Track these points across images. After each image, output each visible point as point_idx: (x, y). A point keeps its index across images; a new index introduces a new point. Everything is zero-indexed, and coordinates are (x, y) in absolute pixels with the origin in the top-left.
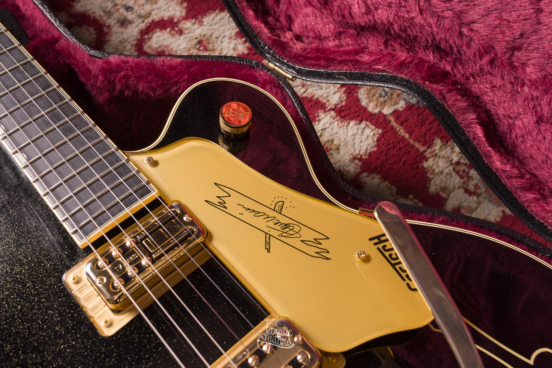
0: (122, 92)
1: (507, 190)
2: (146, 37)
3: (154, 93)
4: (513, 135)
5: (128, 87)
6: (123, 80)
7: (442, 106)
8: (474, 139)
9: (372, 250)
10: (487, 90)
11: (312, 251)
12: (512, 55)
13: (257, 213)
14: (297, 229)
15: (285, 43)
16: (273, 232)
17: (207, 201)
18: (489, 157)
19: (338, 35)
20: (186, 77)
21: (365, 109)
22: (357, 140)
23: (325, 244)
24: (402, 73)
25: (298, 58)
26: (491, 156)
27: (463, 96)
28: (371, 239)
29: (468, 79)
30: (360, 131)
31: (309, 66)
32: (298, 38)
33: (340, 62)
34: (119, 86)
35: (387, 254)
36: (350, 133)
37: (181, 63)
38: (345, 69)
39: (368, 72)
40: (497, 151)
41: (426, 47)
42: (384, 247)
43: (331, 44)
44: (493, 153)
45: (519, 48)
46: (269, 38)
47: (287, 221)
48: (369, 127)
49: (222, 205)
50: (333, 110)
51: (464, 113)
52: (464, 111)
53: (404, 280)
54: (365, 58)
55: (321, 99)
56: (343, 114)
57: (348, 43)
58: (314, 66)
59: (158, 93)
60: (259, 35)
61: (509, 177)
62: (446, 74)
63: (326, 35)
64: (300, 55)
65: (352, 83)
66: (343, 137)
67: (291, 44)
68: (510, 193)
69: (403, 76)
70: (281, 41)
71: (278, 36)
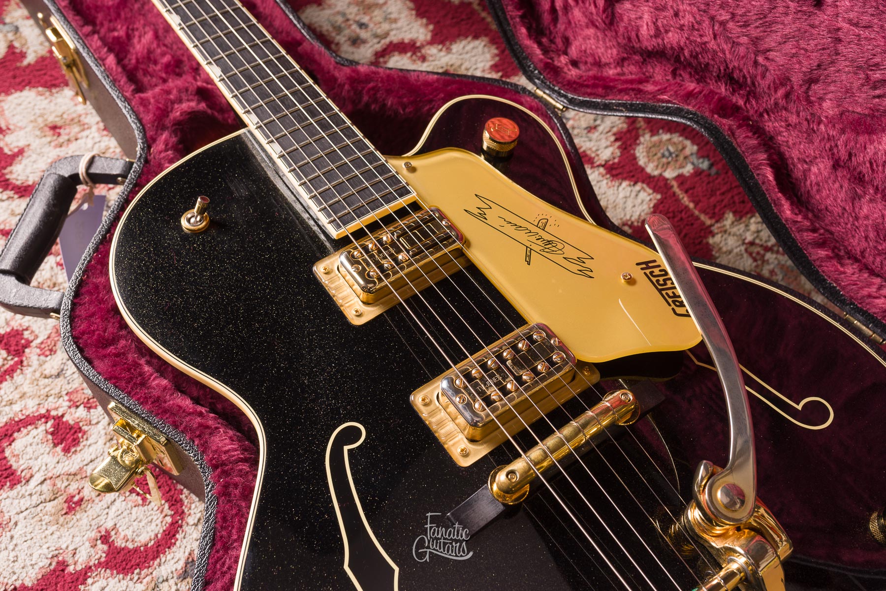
0: (368, 105)
1: (797, 246)
2: (381, 60)
3: (404, 110)
4: (808, 183)
5: (375, 101)
6: (372, 92)
7: (730, 144)
8: (763, 183)
9: (638, 274)
10: (782, 129)
11: (574, 268)
12: (809, 89)
13: (518, 227)
14: (560, 246)
15: (558, 67)
16: (534, 247)
17: (466, 211)
18: (779, 205)
19: (621, 62)
20: (442, 95)
21: (642, 170)
22: (629, 204)
23: (589, 263)
24: (688, 104)
25: (573, 86)
26: (782, 205)
27: (754, 134)
28: (638, 264)
29: (761, 115)
30: (633, 194)
31: (584, 95)
32: (575, 63)
33: (621, 91)
34: (366, 98)
35: (654, 280)
36: (621, 195)
37: (438, 80)
38: (625, 99)
39: (651, 103)
40: (788, 199)
41: (718, 78)
42: (651, 273)
43: (611, 72)
44: (783, 201)
45: (815, 81)
46: (541, 60)
47: (550, 238)
48: (645, 190)
49: (482, 216)
50: (603, 166)
51: (753, 153)
52: (754, 150)
53: (670, 305)
54: (650, 87)
55: (588, 152)
56: (614, 172)
57: (631, 71)
58: (589, 95)
59: (407, 110)
60: (529, 57)
61: (800, 230)
62: (736, 109)
63: (608, 61)
64: (575, 82)
65: (631, 115)
66: (612, 199)
67: (566, 70)
68: (800, 250)
69: (690, 108)
70: (553, 65)
71: (552, 58)
